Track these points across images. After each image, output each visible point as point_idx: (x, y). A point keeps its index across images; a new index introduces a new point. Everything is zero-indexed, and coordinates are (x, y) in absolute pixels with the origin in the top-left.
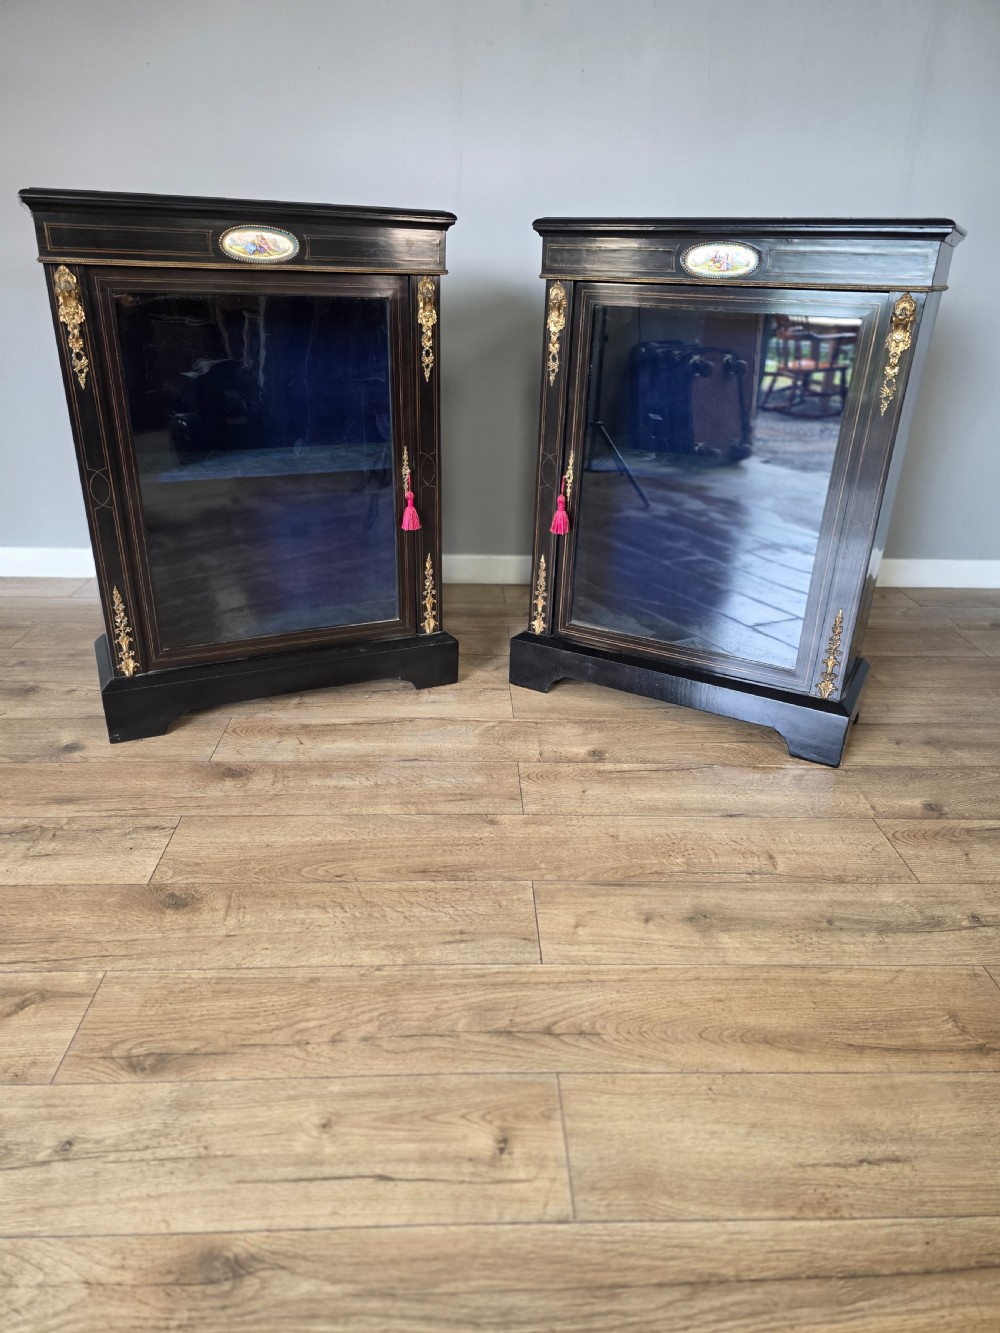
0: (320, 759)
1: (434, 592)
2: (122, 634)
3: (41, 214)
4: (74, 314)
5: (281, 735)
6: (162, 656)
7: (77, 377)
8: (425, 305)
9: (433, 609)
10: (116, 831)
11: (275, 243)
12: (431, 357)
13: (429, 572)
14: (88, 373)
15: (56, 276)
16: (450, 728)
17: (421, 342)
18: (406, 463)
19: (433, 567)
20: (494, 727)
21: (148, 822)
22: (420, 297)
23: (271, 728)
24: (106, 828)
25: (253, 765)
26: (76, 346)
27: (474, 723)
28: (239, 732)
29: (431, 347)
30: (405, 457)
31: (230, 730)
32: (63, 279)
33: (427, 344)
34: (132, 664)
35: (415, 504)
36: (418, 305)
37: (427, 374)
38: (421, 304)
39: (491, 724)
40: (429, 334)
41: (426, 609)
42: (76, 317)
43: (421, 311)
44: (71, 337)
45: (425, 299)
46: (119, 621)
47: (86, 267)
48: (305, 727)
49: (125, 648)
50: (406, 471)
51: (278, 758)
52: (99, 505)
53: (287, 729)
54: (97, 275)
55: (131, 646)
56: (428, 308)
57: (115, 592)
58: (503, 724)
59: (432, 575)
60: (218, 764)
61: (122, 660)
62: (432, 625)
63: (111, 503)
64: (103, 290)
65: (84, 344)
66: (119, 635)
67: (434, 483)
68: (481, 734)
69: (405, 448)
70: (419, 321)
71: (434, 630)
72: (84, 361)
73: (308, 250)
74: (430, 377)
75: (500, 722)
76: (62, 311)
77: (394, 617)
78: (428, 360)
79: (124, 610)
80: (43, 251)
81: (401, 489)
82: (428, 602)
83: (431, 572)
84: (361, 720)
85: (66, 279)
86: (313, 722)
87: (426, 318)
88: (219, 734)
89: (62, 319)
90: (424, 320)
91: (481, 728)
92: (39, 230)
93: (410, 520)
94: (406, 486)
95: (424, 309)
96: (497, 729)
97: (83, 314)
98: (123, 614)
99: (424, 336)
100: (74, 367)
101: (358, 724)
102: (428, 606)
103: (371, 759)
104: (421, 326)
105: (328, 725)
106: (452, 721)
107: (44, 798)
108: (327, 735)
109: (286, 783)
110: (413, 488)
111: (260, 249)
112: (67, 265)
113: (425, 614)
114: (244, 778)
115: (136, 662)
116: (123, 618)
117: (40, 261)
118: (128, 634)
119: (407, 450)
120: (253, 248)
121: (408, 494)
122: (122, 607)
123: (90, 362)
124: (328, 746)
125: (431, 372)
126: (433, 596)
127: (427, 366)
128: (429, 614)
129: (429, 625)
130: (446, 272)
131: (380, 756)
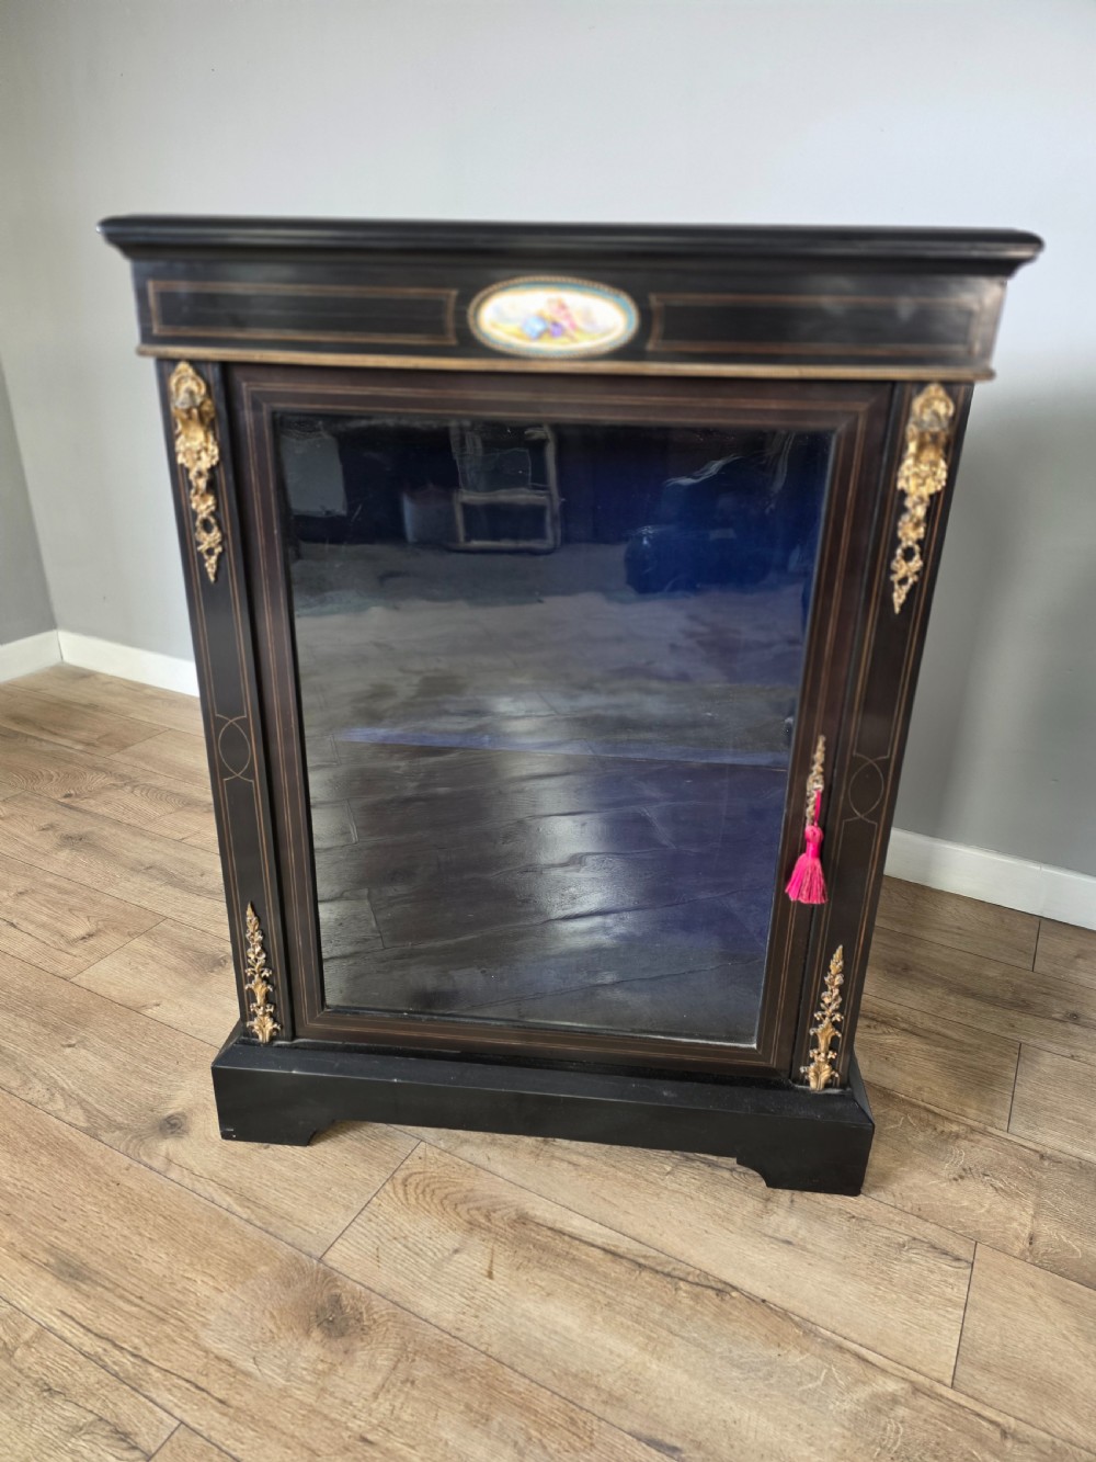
0: (494, 1350)
1: (838, 1017)
2: (257, 976)
3: (147, 266)
4: (200, 450)
5: (472, 1225)
6: (319, 1021)
7: (204, 561)
8: (921, 447)
9: (833, 1046)
10: (70, 1411)
11: (587, 316)
12: (916, 563)
13: (835, 978)
14: (220, 556)
15: (173, 381)
16: (795, 1358)
17: (896, 529)
18: (817, 768)
19: (845, 971)
20: (894, 1400)
21: (126, 1408)
22: (912, 429)
23: (465, 1200)
24: (63, 1393)
25: (381, 1307)
26: (203, 506)
27: (853, 1364)
28: (410, 1189)
29: (919, 542)
30: (819, 756)
31: (400, 1176)
32: (184, 387)
33: (910, 532)
34: (269, 1025)
35: (822, 853)
36: (904, 447)
37: (899, 597)
38: (912, 447)
39: (892, 1386)
40: (920, 512)
41: (816, 1045)
42: (203, 454)
43: (909, 462)
44: (193, 491)
45: (922, 435)
46: (252, 957)
47: (225, 367)
48: (523, 1219)
49: (259, 999)
50: (815, 786)
51: (428, 1305)
52: (232, 774)
53: (488, 1217)
54: (247, 380)
55: (268, 998)
56: (929, 455)
57: (249, 911)
58: (922, 1401)
59: (840, 987)
60: (328, 1277)
61: (255, 1015)
62: (826, 1073)
63: (250, 773)
64: (256, 407)
65: (217, 505)
66: (252, 978)
67: (876, 815)
68: (855, 1418)
69: (821, 740)
70: (901, 484)
71: (827, 1086)
72: (216, 535)
73: (657, 328)
74: (902, 606)
75: (916, 1389)
76: (180, 445)
77: (747, 1039)
78: (906, 569)
79: (262, 944)
80: (147, 337)
81: (798, 818)
82: (824, 1033)
83: (838, 980)
84: (624, 1245)
85: (188, 386)
86: (543, 1210)
87: (918, 477)
88: (379, 1177)
89: (180, 459)
90: (913, 483)
91: (862, 1393)
92: (141, 295)
93: (807, 881)
94: (810, 811)
95: (917, 458)
96: (901, 1411)
97: (216, 452)
98: (258, 949)
99: (906, 518)
100: (199, 544)
101: (615, 1255)
102: (822, 1043)
103: (589, 1398)
104: (903, 494)
105: (561, 1233)
106: (807, 1330)
107: (52, 1249)
108: (543, 1266)
109: (398, 1404)
110: (823, 820)
111: (554, 329)
112: (193, 362)
113: (812, 1053)
114: (340, 1344)
115: (275, 1021)
116: (259, 954)
117: (142, 353)
118: (265, 978)
119: (826, 744)
120: (539, 327)
121: (811, 830)
122: (258, 937)
123: (224, 537)
124: (530, 1306)
125: (909, 595)
126: (835, 1025)
127: (903, 581)
128: (820, 1055)
129: (818, 1074)
130: (990, 375)
131: (613, 1399)
